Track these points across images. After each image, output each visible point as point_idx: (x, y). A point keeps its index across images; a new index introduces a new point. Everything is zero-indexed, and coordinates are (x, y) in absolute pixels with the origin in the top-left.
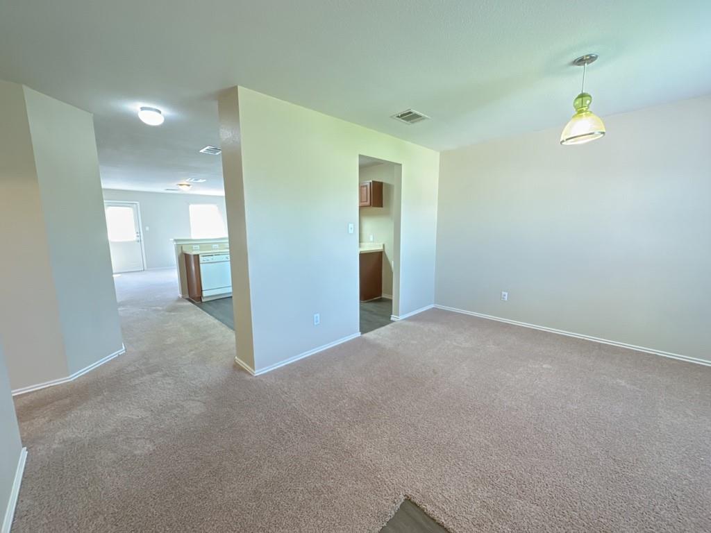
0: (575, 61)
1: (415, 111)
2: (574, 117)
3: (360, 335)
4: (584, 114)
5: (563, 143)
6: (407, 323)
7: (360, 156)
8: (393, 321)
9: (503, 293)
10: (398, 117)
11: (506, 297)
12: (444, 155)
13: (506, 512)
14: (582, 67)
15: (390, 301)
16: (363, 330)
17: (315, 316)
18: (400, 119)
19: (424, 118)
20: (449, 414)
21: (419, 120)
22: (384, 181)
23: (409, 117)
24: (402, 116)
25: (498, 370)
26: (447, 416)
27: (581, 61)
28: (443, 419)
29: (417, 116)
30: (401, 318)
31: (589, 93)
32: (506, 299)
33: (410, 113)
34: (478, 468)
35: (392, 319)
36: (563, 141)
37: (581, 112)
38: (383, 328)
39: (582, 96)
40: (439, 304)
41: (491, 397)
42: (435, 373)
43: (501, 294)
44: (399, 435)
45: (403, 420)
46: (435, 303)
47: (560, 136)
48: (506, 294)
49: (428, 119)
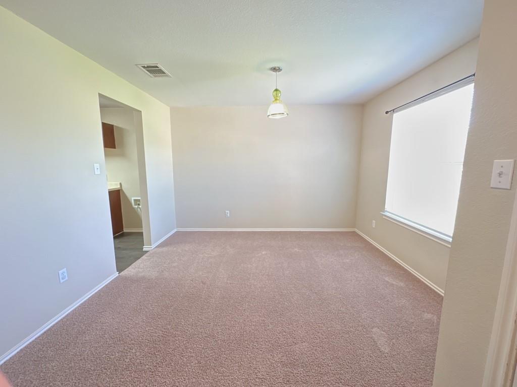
0: (272, 68)
1: (161, 67)
2: (273, 101)
3: (118, 275)
4: (278, 101)
5: (270, 117)
6: (161, 250)
7: (100, 96)
8: (147, 252)
9: (227, 212)
10: (144, 67)
11: (229, 214)
12: (173, 110)
13: (294, 359)
14: (275, 73)
15: (141, 234)
16: (120, 269)
17: (60, 272)
18: (144, 70)
19: (167, 76)
20: (230, 312)
21: (163, 76)
22: (115, 124)
23: (154, 70)
24: (148, 67)
25: (242, 265)
26: (230, 314)
27: (274, 69)
28: (228, 318)
29: (161, 72)
30: (153, 246)
31: (280, 90)
32: (229, 216)
33: (157, 67)
34: (267, 340)
35: (144, 249)
36: (269, 115)
37: (276, 100)
38: (139, 261)
39: (276, 90)
40: (181, 227)
41: (248, 285)
42: (204, 283)
43: (225, 212)
44: (203, 351)
45: (200, 336)
46: (177, 227)
47: (267, 112)
48: (228, 212)
49: (171, 77)
